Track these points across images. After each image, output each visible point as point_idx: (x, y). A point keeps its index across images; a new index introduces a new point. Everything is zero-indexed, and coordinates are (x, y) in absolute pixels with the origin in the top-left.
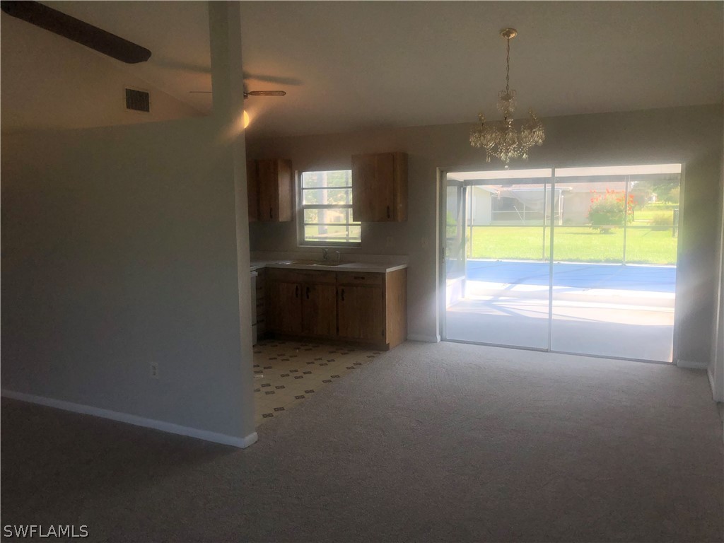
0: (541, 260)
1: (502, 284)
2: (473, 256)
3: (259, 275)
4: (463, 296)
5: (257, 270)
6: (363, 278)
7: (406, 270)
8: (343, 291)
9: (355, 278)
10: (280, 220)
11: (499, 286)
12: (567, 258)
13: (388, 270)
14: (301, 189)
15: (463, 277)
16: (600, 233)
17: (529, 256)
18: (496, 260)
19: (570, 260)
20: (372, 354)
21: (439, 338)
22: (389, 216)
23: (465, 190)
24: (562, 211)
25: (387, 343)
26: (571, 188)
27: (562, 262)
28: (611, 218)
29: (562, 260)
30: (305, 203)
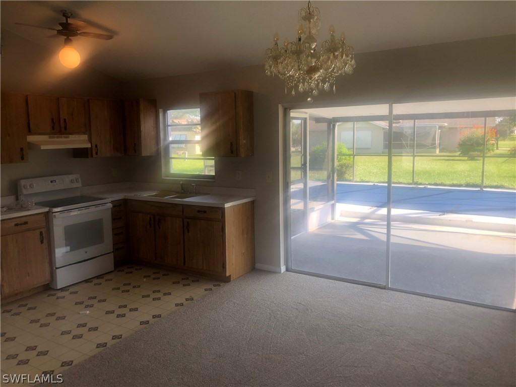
0: (411, 184)
1: (369, 207)
2: (355, 179)
3: (114, 206)
4: (333, 219)
5: (112, 202)
6: (205, 212)
7: (253, 203)
8: (188, 223)
9: (199, 211)
10: (143, 155)
11: (365, 209)
12: (433, 183)
13: (227, 205)
14: (166, 126)
15: (333, 202)
16: (468, 160)
17: (401, 180)
18: (372, 184)
19: (436, 184)
20: (211, 286)
21: (283, 269)
22: (232, 152)
23: (334, 126)
24: (439, 142)
25: (227, 275)
26: (446, 124)
27: (429, 187)
28: (476, 148)
29: (430, 184)
30: (171, 139)
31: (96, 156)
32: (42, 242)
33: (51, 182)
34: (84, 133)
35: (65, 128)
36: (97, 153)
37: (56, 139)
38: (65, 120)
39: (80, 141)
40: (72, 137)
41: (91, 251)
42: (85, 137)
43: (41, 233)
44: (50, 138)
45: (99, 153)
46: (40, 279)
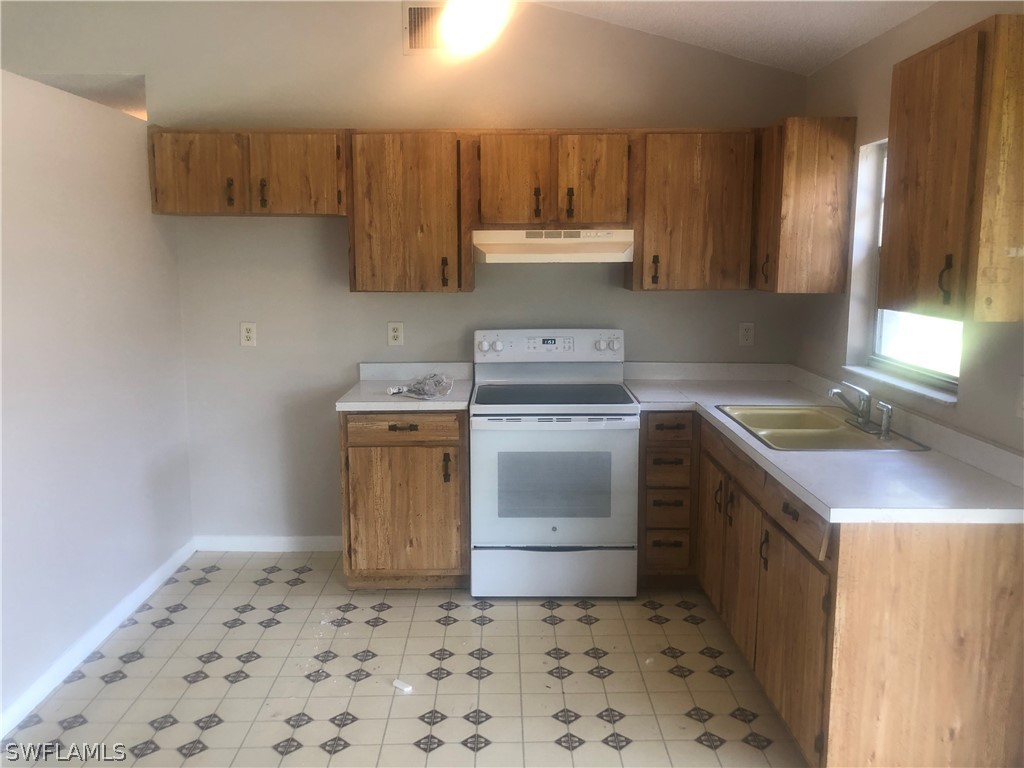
8: (767, 536)
9: (785, 508)
10: (780, 291)
31: (653, 286)
32: (447, 478)
33: (545, 341)
34: (626, 224)
35: (570, 212)
36: (655, 279)
37: (544, 241)
38: (570, 192)
39: (611, 246)
40: (587, 236)
41: (568, 530)
42: (626, 236)
43: (446, 458)
44: (528, 236)
45: (662, 278)
46: (436, 560)
